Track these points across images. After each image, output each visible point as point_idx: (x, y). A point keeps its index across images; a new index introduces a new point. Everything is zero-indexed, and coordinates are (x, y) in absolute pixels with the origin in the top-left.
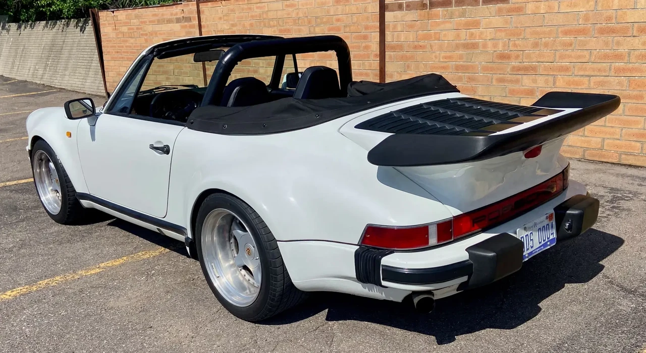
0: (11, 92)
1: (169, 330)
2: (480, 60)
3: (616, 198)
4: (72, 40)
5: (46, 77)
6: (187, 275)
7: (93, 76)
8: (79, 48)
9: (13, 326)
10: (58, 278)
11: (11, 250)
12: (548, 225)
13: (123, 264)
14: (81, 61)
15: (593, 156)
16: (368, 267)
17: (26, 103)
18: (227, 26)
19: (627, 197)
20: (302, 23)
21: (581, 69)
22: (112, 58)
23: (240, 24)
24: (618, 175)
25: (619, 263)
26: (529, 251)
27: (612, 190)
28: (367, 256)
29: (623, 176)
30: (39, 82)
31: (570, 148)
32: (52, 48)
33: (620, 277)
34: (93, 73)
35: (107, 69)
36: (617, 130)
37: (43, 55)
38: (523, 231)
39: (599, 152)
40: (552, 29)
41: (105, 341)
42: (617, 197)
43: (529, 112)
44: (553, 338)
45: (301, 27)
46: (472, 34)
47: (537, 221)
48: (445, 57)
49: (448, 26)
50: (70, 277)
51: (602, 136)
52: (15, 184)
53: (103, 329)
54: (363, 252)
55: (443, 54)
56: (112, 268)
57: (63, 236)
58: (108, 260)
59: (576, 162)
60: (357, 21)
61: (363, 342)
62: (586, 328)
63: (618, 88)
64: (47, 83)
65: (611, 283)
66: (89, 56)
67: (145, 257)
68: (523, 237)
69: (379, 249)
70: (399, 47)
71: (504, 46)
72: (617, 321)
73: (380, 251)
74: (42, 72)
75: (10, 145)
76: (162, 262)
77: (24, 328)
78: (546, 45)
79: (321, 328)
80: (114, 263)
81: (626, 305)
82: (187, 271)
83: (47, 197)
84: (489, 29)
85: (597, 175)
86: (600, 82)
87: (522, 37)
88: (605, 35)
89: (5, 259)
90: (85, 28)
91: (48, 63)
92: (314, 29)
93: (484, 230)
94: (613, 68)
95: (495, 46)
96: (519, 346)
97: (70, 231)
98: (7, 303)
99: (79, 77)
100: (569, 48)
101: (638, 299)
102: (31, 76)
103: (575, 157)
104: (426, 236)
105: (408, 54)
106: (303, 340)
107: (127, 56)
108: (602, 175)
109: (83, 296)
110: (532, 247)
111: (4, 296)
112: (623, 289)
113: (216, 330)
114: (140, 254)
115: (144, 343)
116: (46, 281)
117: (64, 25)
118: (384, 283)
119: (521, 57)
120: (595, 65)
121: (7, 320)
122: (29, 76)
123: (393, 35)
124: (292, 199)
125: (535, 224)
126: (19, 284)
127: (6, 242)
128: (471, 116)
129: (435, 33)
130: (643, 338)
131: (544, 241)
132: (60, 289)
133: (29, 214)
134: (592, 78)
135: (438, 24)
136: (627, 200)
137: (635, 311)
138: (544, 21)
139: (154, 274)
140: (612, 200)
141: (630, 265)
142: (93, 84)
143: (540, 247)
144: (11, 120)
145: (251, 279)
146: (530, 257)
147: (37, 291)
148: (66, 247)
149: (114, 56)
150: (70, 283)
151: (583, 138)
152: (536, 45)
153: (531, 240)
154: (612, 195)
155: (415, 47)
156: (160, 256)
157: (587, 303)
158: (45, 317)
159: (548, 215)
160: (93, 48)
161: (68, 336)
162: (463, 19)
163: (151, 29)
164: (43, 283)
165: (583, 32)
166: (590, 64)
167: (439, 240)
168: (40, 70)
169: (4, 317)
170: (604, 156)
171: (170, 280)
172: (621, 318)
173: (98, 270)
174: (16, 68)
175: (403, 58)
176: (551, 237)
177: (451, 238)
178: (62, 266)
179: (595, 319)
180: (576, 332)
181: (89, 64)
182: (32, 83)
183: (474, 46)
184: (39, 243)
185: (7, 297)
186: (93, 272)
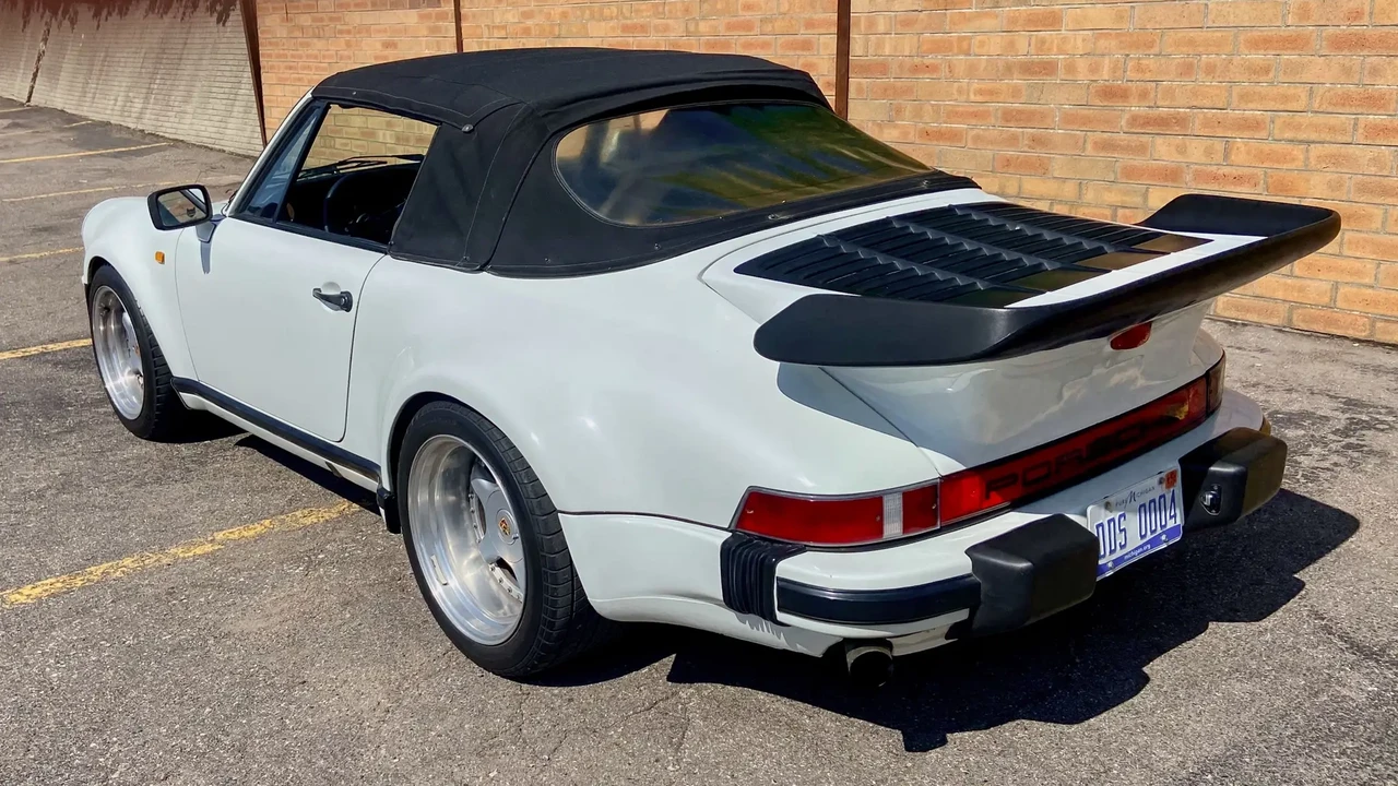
0: (77, 146)
1: (340, 690)
2: (1058, 100)
3: (1357, 424)
4: (202, 41)
5: (148, 116)
6: (389, 566)
7: (241, 115)
8: (214, 56)
9: (27, 664)
10: (128, 561)
11: (40, 496)
12: (1163, 496)
13: (261, 537)
14: (217, 84)
15: (1314, 320)
16: (747, 581)
17: (105, 170)
18: (514, 17)
19: (1382, 422)
20: (670, 12)
21: (1288, 125)
22: (280, 79)
23: (541, 11)
24: (1365, 368)
25: (1348, 584)
26: (1114, 557)
27: (1351, 404)
28: (746, 556)
29: (1378, 370)
30: (132, 126)
31: (1261, 302)
32: (160, 56)
33: (1350, 615)
34: (241, 109)
35: (267, 101)
36: (1368, 266)
37: (143, 70)
38: (1103, 510)
39: (1328, 312)
40: (1224, 34)
41: (208, 710)
42: (1359, 421)
43: (1130, 243)
44: (1180, 759)
45: (669, 21)
46: (1043, 42)
47: (1137, 489)
48: (980, 92)
49: (989, 23)
50: (152, 560)
51: (1333, 276)
52: (65, 350)
53: (206, 680)
54: (739, 546)
55: (976, 85)
56: (238, 544)
57: (149, 466)
58: (232, 526)
59: (1273, 334)
60: (789, 10)
61: (750, 743)
62: (1258, 739)
63: (1373, 170)
64: (149, 129)
65: (1328, 630)
66: (234, 74)
67: (308, 521)
68: (1102, 525)
69: (773, 541)
70: (882, 68)
71: (1114, 70)
72: (1333, 724)
73: (776, 545)
74: (140, 106)
75: (65, 262)
76: (342, 534)
77: (48, 669)
78: (1210, 70)
79: (661, 704)
80: (246, 534)
81: (1358, 686)
82: (390, 558)
83: (119, 382)
84: (1081, 32)
85: (1318, 368)
86: (1333, 156)
87: (1156, 50)
88: (1346, 52)
89: (28, 513)
90: (228, 16)
91: (152, 86)
92: (697, 25)
93: (1016, 505)
94: (1361, 125)
95: (1094, 69)
96: (1099, 774)
97: (162, 456)
98: (22, 612)
99: (213, 118)
100: (1261, 79)
101: (1386, 672)
102: (119, 113)
103: (1271, 322)
104: (878, 518)
105: (899, 83)
106: (620, 730)
107: (309, 77)
108: (1328, 367)
109: (174, 605)
110: (1122, 547)
111: (18, 596)
112: (1356, 647)
113: (438, 696)
114: (299, 514)
115: (287, 718)
116: (105, 565)
117: (186, 7)
118: (781, 616)
119: (1152, 95)
120: (1321, 119)
121: (17, 651)
122: (115, 113)
123: (867, 41)
124: (591, 424)
125: (1133, 496)
126: (50, 572)
127: (34, 478)
128: (996, 251)
129: (959, 37)
130: (1387, 769)
131: (1152, 532)
132: (129, 585)
133: (86, 416)
134: (1312, 146)
135: (967, 19)
136: (1383, 430)
137: (1376, 700)
138: (1206, 16)
139: (322, 561)
140: (1346, 428)
141: (1375, 589)
142: (240, 133)
143: (1141, 546)
144: (72, 207)
145: (513, 588)
146: (1118, 569)
147: (83, 588)
148: (151, 493)
149: (283, 76)
150: (151, 574)
151: (1289, 281)
152: (1187, 70)
153: (1121, 531)
154: (1347, 415)
155: (916, 69)
156: (340, 522)
157: (1266, 677)
158: (93, 647)
159: (1163, 475)
160: (240, 57)
161: (134, 694)
162: (1024, 8)
163: (358, 21)
164: (96, 571)
165: (1294, 43)
166: (1310, 114)
167: (906, 528)
168: (137, 100)
169: (11, 643)
170: (1335, 322)
171: (353, 577)
172: (1342, 718)
173: (208, 548)
174: (91, 95)
175: (886, 92)
176: (1171, 524)
177: (935, 524)
178: (138, 534)
179: (1282, 717)
180: (1235, 747)
181: (234, 91)
182: (120, 127)
183: (1048, 68)
184: (97, 481)
185: (22, 599)
186: (199, 551)
